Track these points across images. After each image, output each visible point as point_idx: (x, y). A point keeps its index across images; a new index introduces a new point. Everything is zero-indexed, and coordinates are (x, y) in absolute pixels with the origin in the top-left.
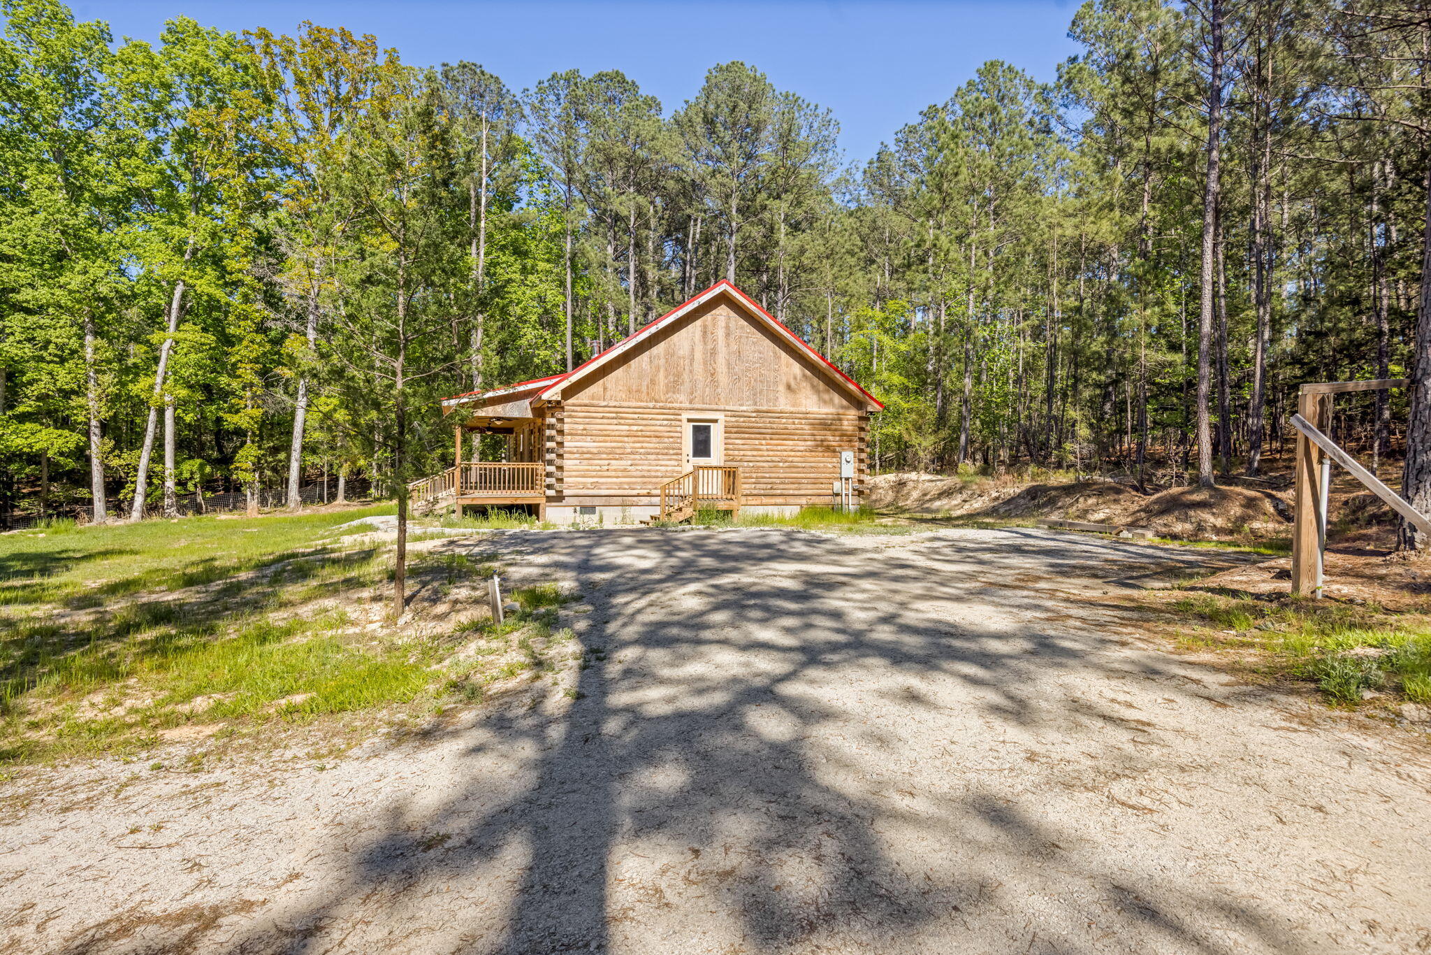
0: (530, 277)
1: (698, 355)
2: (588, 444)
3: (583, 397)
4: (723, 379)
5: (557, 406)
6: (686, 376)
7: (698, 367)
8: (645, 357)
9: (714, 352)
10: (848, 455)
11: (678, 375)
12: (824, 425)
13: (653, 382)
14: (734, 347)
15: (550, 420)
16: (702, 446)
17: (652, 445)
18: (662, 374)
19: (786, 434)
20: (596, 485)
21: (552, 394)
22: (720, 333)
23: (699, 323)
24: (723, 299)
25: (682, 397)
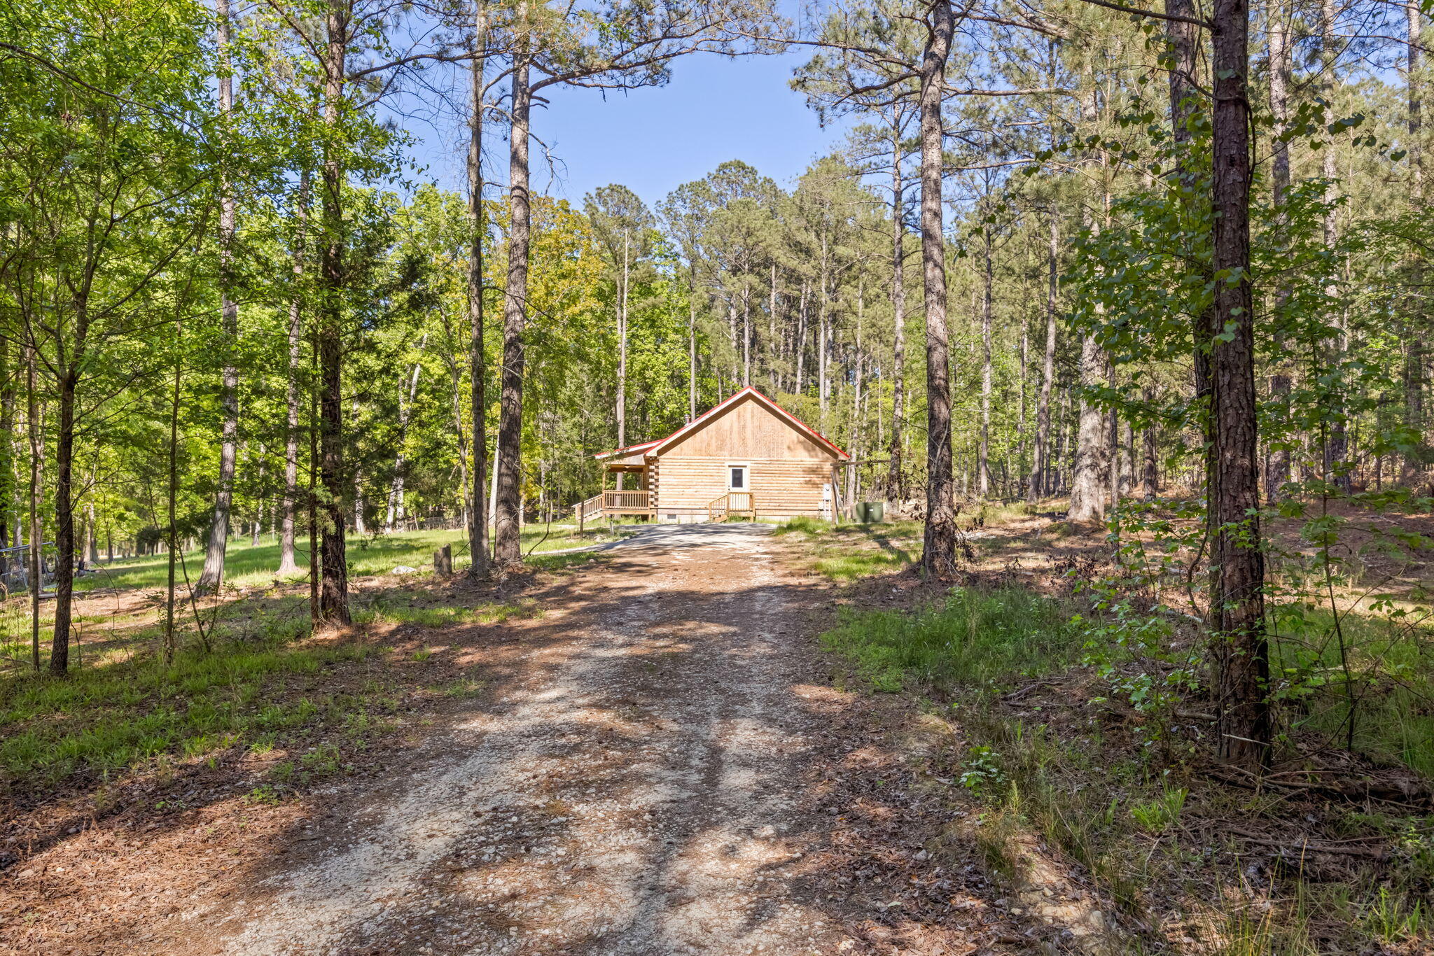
0: (662, 346)
1: (735, 429)
2: (673, 480)
3: (669, 454)
4: (750, 442)
5: (655, 459)
6: (728, 441)
7: (735, 435)
8: (705, 430)
9: (744, 427)
10: (827, 486)
11: (723, 441)
12: (813, 471)
13: (709, 445)
14: (756, 423)
15: (652, 467)
16: (737, 480)
17: (706, 480)
18: (714, 441)
19: (787, 474)
20: (676, 503)
21: (652, 453)
22: (748, 416)
23: (735, 411)
24: (749, 396)
25: (726, 453)
